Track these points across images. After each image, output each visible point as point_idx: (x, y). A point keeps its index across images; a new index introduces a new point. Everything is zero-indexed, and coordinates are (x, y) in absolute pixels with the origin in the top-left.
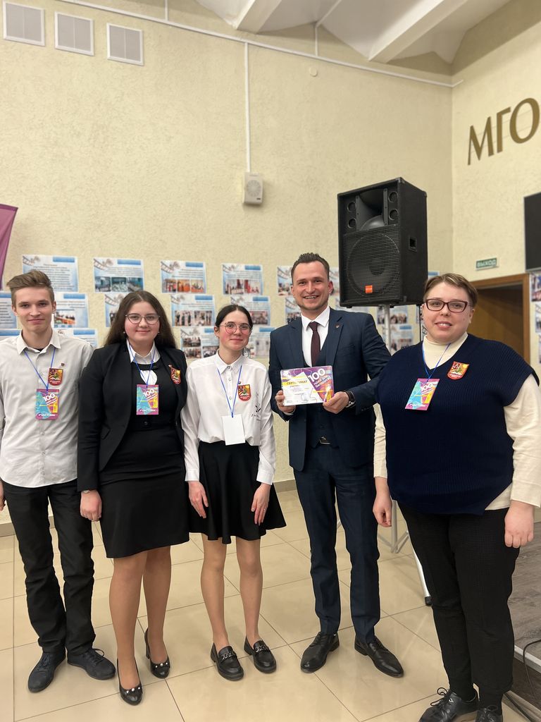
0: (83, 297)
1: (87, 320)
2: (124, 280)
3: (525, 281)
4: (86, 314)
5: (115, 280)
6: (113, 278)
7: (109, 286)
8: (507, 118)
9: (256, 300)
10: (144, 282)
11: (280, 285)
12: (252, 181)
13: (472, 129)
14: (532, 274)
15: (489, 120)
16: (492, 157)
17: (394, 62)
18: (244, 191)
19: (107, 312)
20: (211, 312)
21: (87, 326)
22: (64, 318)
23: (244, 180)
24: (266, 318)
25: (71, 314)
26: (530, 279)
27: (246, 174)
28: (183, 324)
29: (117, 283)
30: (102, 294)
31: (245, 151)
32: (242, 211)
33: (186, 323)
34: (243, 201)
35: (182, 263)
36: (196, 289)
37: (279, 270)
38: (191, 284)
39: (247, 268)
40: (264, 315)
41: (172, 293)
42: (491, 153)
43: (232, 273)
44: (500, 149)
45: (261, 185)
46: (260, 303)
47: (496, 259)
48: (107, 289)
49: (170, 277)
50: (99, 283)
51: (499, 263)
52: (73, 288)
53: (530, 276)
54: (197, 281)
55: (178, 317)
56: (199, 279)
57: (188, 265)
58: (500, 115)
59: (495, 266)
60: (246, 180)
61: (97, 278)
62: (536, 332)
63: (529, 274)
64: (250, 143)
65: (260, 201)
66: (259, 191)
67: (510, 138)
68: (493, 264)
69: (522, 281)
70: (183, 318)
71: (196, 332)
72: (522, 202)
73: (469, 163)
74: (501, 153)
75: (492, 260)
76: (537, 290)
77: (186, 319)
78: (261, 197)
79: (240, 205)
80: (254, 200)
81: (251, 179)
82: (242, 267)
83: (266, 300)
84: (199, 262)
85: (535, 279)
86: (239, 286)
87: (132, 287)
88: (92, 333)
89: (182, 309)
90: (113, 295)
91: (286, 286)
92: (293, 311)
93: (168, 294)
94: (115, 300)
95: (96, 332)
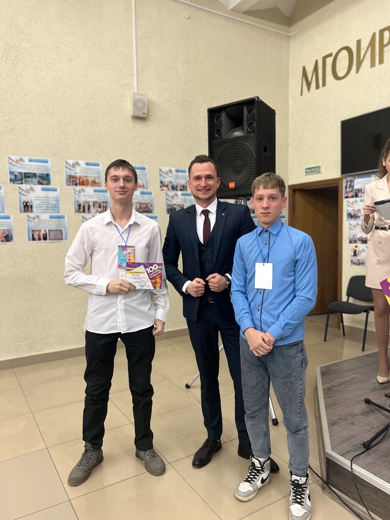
1: (3, 207)
2: (35, 175)
3: (340, 183)
4: (2, 202)
5: (27, 175)
6: (25, 173)
7: (21, 179)
8: (329, 61)
9: (142, 193)
10: (51, 177)
11: (161, 182)
12: (139, 99)
13: (304, 68)
14: (346, 178)
15: (317, 61)
16: (318, 90)
17: (248, 13)
18: (132, 107)
19: (20, 201)
20: (106, 202)
21: (3, 212)
23: (132, 97)
24: (151, 208)
26: (344, 182)
27: (134, 93)
28: (84, 211)
29: (29, 177)
30: (17, 186)
31: (133, 75)
32: (130, 123)
33: (86, 210)
34: (132, 115)
35: (82, 163)
36: (94, 183)
37: (161, 170)
38: (90, 180)
40: (149, 206)
41: (74, 187)
42: (317, 87)
44: (324, 85)
45: (146, 102)
46: (146, 196)
47: (320, 167)
48: (20, 182)
49: (73, 174)
50: (13, 177)
51: (322, 169)
53: (344, 179)
54: (95, 177)
55: (80, 206)
56: (97, 176)
57: (87, 164)
58: (324, 59)
59: (319, 172)
60: (134, 98)
61: (11, 173)
62: (347, 220)
63: (343, 178)
64: (137, 68)
65: (145, 115)
66: (145, 107)
67: (332, 76)
68: (317, 170)
69: (338, 183)
70: (84, 207)
72: (339, 125)
73: (301, 95)
74: (325, 88)
75: (317, 167)
76: (348, 190)
77: (86, 207)
78: (145, 111)
79: (129, 118)
80: (140, 114)
81: (138, 97)
83: (150, 193)
84: (96, 162)
85: (347, 181)
87: (41, 181)
88: (8, 218)
89: (82, 199)
90: (25, 186)
91: (166, 183)
92: (171, 203)
93: (71, 187)
94: (27, 191)
95: (12, 217)
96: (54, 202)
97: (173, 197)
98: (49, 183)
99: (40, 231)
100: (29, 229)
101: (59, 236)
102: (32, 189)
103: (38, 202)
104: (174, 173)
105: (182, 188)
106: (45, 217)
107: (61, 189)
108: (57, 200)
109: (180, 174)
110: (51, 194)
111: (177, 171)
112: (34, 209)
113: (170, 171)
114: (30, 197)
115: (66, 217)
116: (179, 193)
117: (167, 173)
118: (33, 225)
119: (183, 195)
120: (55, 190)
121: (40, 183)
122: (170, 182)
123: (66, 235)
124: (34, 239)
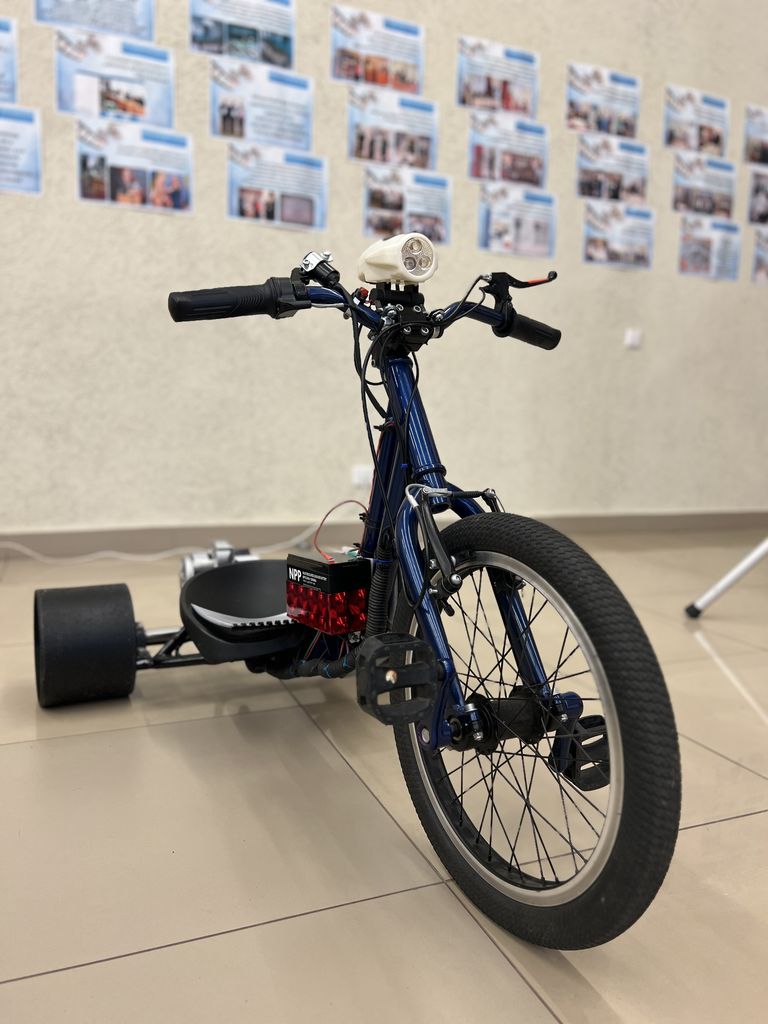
0: (162, 57)
1: (170, 113)
2: (252, 34)
4: (168, 96)
5: (236, 31)
6: (231, 27)
7: (219, 41)
9: (522, 127)
10: (297, 47)
11: (572, 104)
19: (214, 100)
20: (429, 139)
21: (169, 125)
22: (121, 98)
24: (538, 172)
25: (137, 91)
28: (371, 156)
29: (239, 37)
30: (207, 57)
33: (378, 153)
35: (376, 19)
36: (402, 82)
37: (572, 71)
38: (393, 69)
39: (509, 54)
40: (535, 165)
41: (350, 83)
43: (478, 59)
46: (530, 139)
48: (215, 48)
49: (350, 46)
50: (200, 32)
52: (144, 33)
54: (406, 65)
55: (361, 138)
56: (410, 61)
57: (389, 25)
61: (197, 20)
70: (372, 143)
71: (395, 178)
77: (378, 146)
82: (496, 51)
83: (540, 131)
84: (410, 22)
86: (489, 92)
87: (270, 52)
88: (180, 142)
89: (371, 121)
90: (228, 63)
91: (584, 108)
92: (592, 166)
93: (344, 85)
94: (233, 77)
95: (191, 143)
96: (298, 119)
97: (596, 150)
98: (287, 64)
99: (258, 193)
100: (232, 183)
101: (306, 216)
102: (245, 73)
103: (259, 112)
104: (607, 83)
105: (623, 128)
106: (274, 155)
107: (319, 85)
108: (306, 115)
109: (621, 88)
110: (292, 94)
111: (615, 79)
112: (249, 129)
113: (597, 76)
114: (240, 95)
115: (326, 163)
116: (615, 141)
117: (587, 81)
118: (242, 174)
119: (624, 147)
120: (301, 84)
121: (266, 59)
122: (595, 108)
123: (324, 216)
124: (242, 213)
